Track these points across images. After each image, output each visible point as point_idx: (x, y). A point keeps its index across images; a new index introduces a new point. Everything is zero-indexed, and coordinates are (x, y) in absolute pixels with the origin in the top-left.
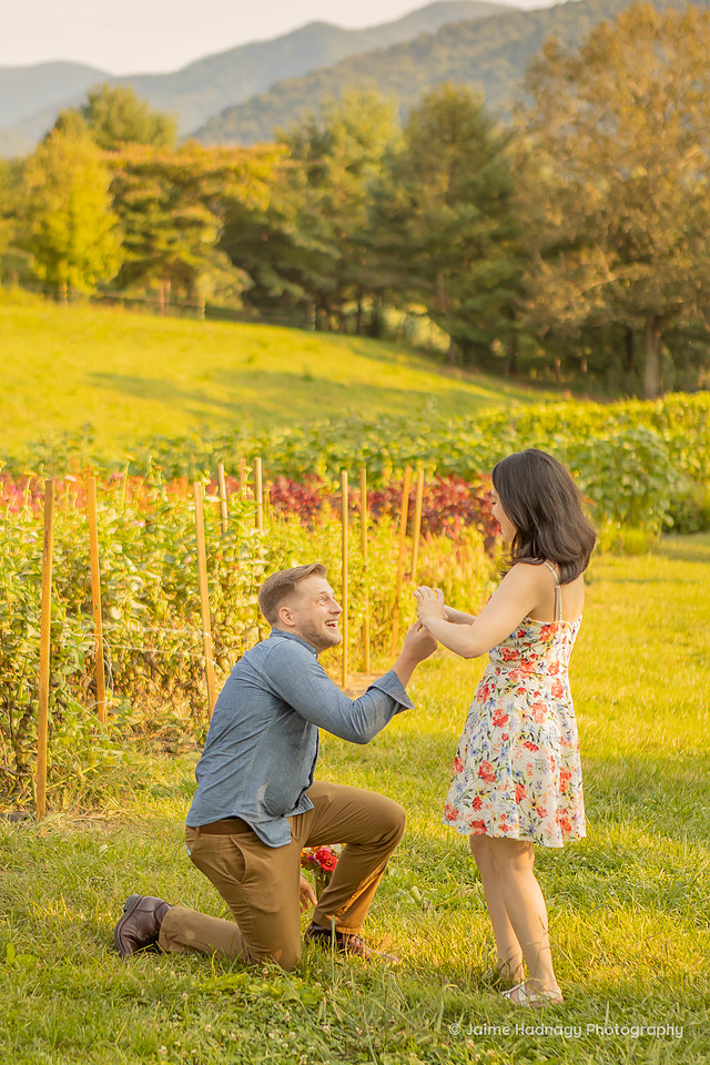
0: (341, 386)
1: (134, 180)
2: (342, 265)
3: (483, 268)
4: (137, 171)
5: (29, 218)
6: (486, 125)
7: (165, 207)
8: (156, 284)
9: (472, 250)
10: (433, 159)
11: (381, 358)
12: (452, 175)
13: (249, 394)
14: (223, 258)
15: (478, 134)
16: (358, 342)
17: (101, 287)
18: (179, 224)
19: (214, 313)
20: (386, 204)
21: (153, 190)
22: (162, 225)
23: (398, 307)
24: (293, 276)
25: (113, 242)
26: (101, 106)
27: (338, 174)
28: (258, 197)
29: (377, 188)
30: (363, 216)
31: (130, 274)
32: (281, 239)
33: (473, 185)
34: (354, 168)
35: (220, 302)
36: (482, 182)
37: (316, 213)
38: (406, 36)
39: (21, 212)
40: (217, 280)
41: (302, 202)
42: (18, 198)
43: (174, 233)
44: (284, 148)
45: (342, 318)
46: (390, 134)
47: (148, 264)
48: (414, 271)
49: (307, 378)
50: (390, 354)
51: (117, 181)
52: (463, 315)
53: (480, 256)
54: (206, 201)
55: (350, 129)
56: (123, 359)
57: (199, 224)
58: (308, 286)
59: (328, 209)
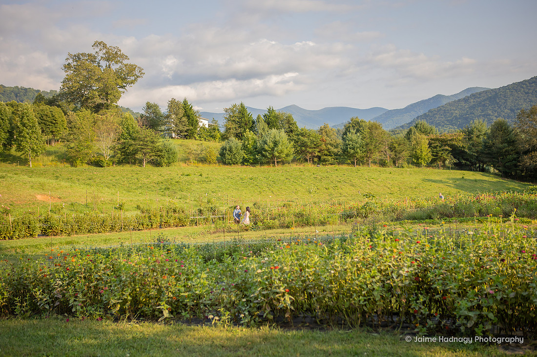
1: (433, 142)
2: (477, 157)
4: (434, 140)
5: (413, 151)
6: (508, 127)
7: (440, 147)
8: (439, 163)
9: (507, 153)
10: (497, 134)
11: (485, 175)
12: (502, 138)
14: (451, 156)
15: (507, 129)
16: (481, 173)
17: (427, 164)
18: (443, 150)
19: (448, 168)
20: (487, 144)
21: (437, 144)
22: (439, 151)
24: (467, 160)
25: (430, 154)
27: (475, 138)
28: (459, 144)
29: (484, 141)
30: (482, 146)
31: (433, 161)
32: (465, 152)
33: (506, 140)
34: (478, 137)
36: (508, 139)
37: (471, 146)
39: (411, 149)
41: (468, 144)
43: (442, 152)
44: (463, 133)
47: (437, 159)
51: (429, 142)
53: (509, 154)
54: (448, 145)
55: (476, 129)
58: (470, 161)
59: (474, 145)
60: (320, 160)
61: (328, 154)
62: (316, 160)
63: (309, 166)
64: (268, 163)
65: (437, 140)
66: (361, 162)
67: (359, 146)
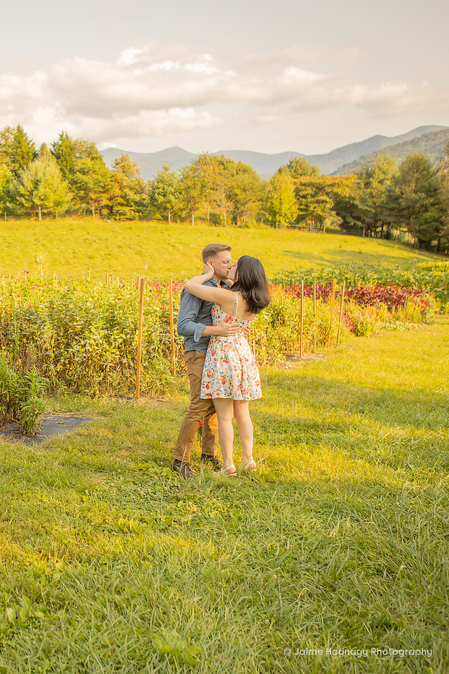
0: (373, 255)
1: (303, 188)
2: (376, 215)
3: (427, 215)
4: (304, 185)
5: (267, 201)
6: (429, 167)
7: (313, 196)
8: (309, 222)
9: (424, 209)
10: (410, 178)
11: (388, 246)
12: (417, 183)
13: (338, 258)
14: (334, 213)
15: (427, 169)
16: (380, 241)
17: (290, 223)
18: (317, 202)
19: (329, 231)
20: (392, 194)
21: (309, 191)
22: (311, 202)
23: (396, 229)
24: (358, 218)
25: (295, 208)
26: (294, 164)
27: (375, 184)
28: (345, 192)
29: (389, 188)
30: (384, 198)
31: (300, 219)
32: (354, 206)
33: (423, 186)
34: (381, 182)
35: (332, 228)
36: (427, 185)
37: (367, 197)
38: (409, 139)
39: (264, 199)
40: (332, 220)
41: (361, 193)
42: (263, 194)
43: (316, 205)
44: (356, 176)
45: (376, 233)
46: (395, 170)
47: (307, 215)
48: (402, 216)
49: (360, 253)
50: (392, 245)
51: (297, 188)
52: (419, 231)
53: (427, 211)
54: (327, 194)
55: (380, 169)
56: (295, 247)
57: (326, 202)
58: (363, 222)
59: (372, 196)
60: (111, 212)
61: (125, 203)
62: (105, 212)
63: (94, 221)
64: (28, 215)
65: (310, 185)
66: (177, 217)
67: (173, 190)
